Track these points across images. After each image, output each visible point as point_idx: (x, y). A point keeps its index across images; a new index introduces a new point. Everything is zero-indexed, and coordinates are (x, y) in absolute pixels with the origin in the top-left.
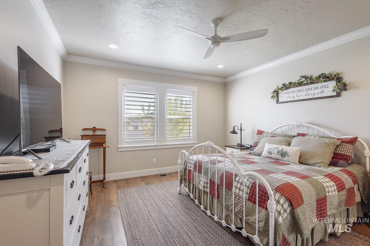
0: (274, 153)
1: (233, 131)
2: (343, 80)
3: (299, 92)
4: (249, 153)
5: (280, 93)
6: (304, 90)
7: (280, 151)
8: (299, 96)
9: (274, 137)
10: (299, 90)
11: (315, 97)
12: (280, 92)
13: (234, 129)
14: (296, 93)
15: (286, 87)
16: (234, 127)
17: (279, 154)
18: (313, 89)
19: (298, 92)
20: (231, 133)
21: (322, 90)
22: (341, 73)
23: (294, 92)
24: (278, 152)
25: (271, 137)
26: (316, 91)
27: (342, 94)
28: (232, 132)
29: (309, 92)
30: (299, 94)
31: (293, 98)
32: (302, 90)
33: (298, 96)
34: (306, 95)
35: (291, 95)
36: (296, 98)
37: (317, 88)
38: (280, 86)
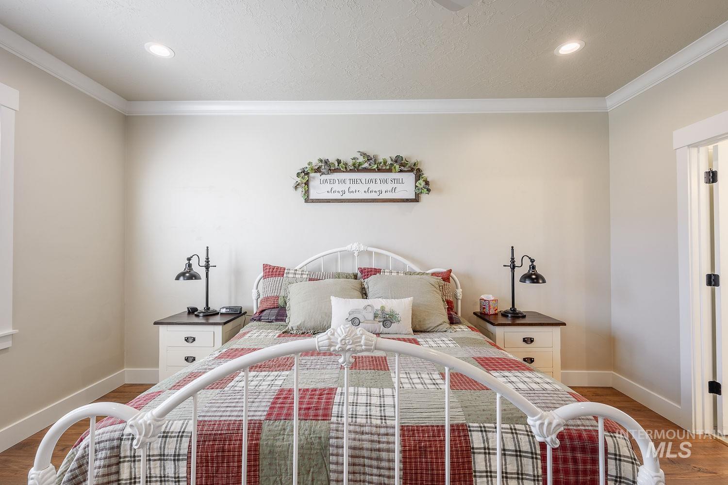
0: (366, 321)
1: (187, 272)
2: (423, 174)
3: (354, 182)
4: (283, 333)
5: (312, 179)
6: (363, 181)
7: (380, 312)
8: (353, 192)
9: (320, 280)
10: (354, 180)
11: (382, 197)
12: (314, 178)
13: (190, 265)
14: (348, 185)
15: (329, 167)
16: (189, 259)
17: (378, 319)
18: (378, 181)
19: (351, 183)
20: (182, 278)
21: (395, 186)
22: (421, 162)
23: (344, 181)
24: (376, 316)
25: (309, 280)
26: (384, 187)
27: (421, 198)
28: (183, 274)
29: (373, 187)
30: (354, 187)
31: (341, 193)
32: (359, 181)
33: (351, 190)
34: (365, 192)
35: (337, 187)
36: (347, 196)
37: (386, 181)
38: (315, 163)
